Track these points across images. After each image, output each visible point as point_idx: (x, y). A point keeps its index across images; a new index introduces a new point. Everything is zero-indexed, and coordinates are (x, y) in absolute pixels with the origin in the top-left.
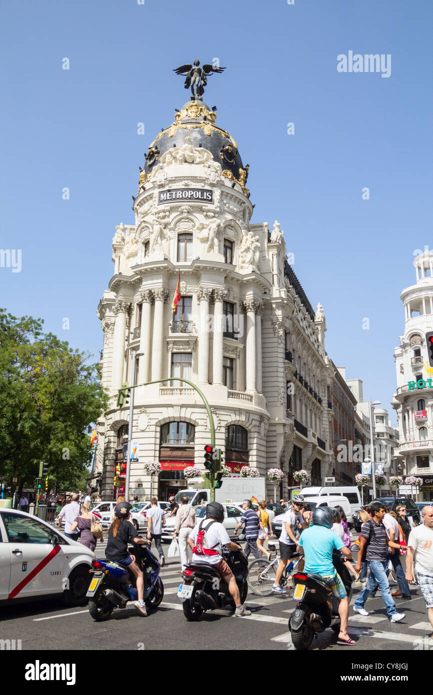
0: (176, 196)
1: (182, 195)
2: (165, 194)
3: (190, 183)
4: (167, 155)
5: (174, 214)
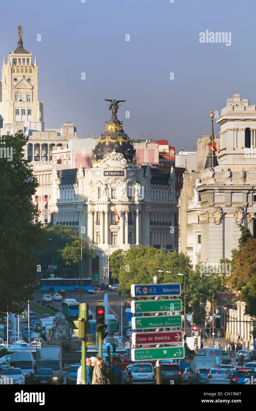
0: (111, 174)
3: (115, 169)
4: (106, 156)
5: (110, 180)
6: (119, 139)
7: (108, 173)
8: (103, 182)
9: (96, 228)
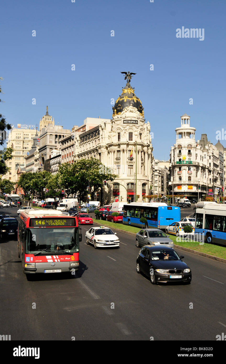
3: (132, 118)
4: (125, 109)
5: (128, 127)
6: (133, 98)
7: (126, 122)
8: (122, 129)
9: (117, 163)
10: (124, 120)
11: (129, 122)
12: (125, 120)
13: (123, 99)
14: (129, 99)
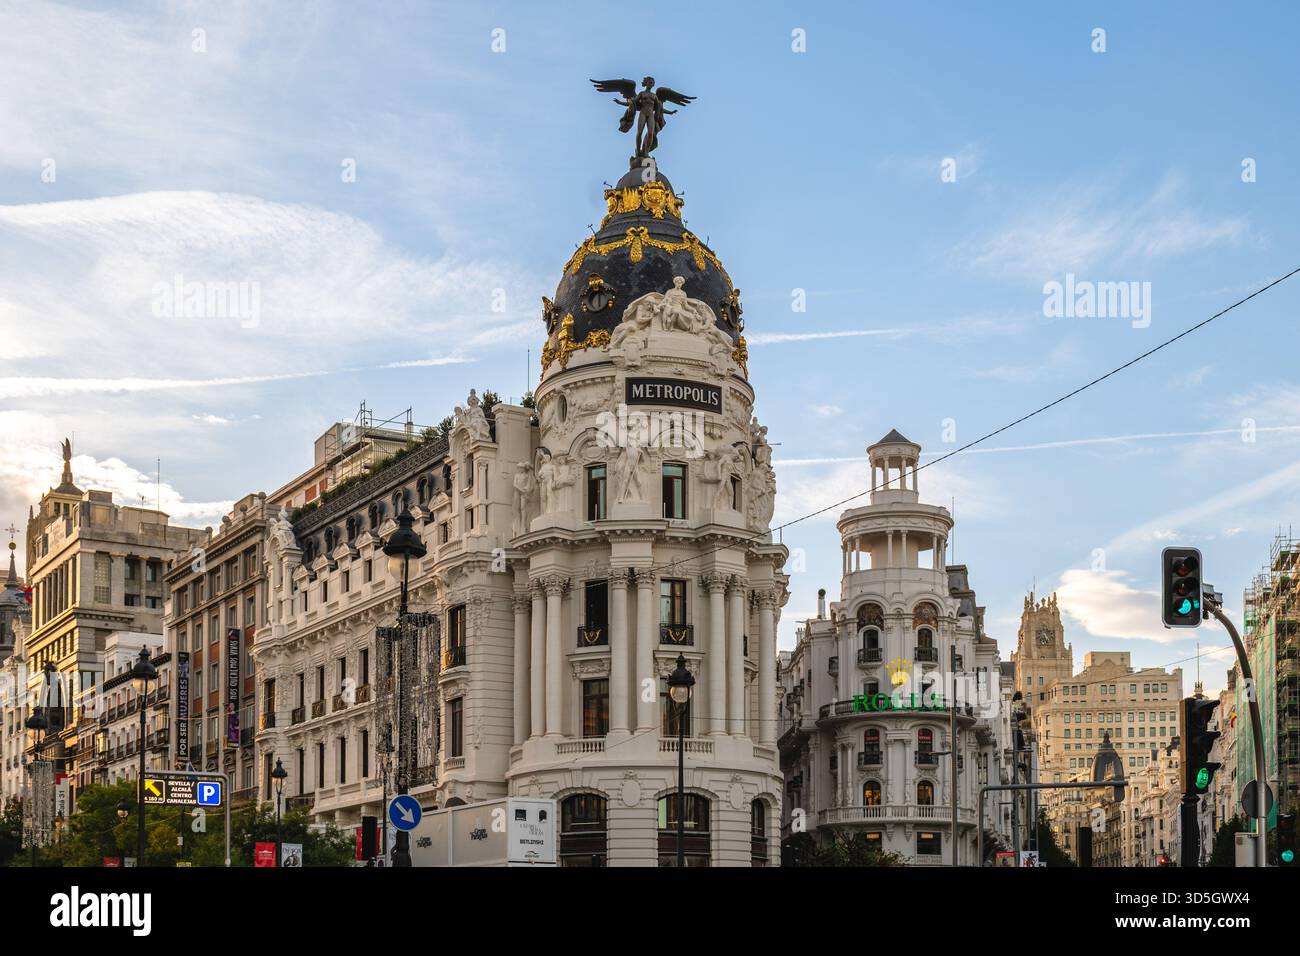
0: (662, 394)
1: (673, 392)
2: (642, 386)
3: (686, 370)
7: (647, 391)
9: (582, 662)
10: (630, 382)
11: (668, 391)
12: (638, 381)
13: (619, 244)
14: (656, 243)
